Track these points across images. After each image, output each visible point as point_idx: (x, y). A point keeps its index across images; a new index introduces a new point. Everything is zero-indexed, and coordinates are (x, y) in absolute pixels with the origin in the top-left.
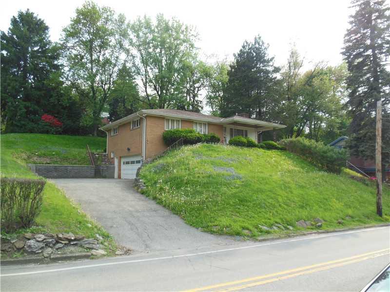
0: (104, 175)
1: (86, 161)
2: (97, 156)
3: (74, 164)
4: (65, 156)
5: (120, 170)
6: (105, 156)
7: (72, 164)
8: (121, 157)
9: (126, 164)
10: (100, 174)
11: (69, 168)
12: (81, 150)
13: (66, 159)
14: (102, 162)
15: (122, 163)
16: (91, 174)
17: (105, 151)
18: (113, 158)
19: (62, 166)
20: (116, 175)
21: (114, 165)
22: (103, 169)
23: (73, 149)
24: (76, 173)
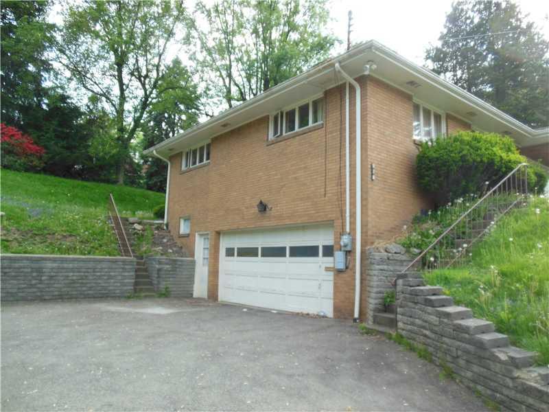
0: (162, 286)
1: (105, 241)
2: (137, 227)
3: (68, 251)
4: (40, 224)
5: (214, 273)
6: (159, 228)
7: (60, 251)
8: (218, 233)
9: (239, 255)
10: (151, 284)
11: (49, 265)
12: (92, 210)
13: (41, 234)
14: (154, 244)
15: (222, 252)
16: (124, 285)
17: (160, 215)
18: (187, 236)
19: (22, 259)
20: (200, 288)
21: (193, 255)
22: (159, 270)
23: (68, 206)
24: (74, 282)
